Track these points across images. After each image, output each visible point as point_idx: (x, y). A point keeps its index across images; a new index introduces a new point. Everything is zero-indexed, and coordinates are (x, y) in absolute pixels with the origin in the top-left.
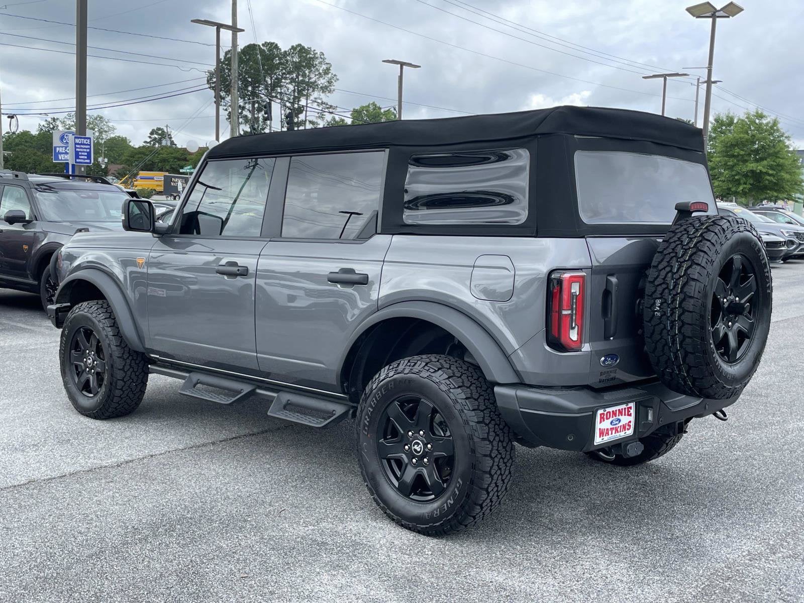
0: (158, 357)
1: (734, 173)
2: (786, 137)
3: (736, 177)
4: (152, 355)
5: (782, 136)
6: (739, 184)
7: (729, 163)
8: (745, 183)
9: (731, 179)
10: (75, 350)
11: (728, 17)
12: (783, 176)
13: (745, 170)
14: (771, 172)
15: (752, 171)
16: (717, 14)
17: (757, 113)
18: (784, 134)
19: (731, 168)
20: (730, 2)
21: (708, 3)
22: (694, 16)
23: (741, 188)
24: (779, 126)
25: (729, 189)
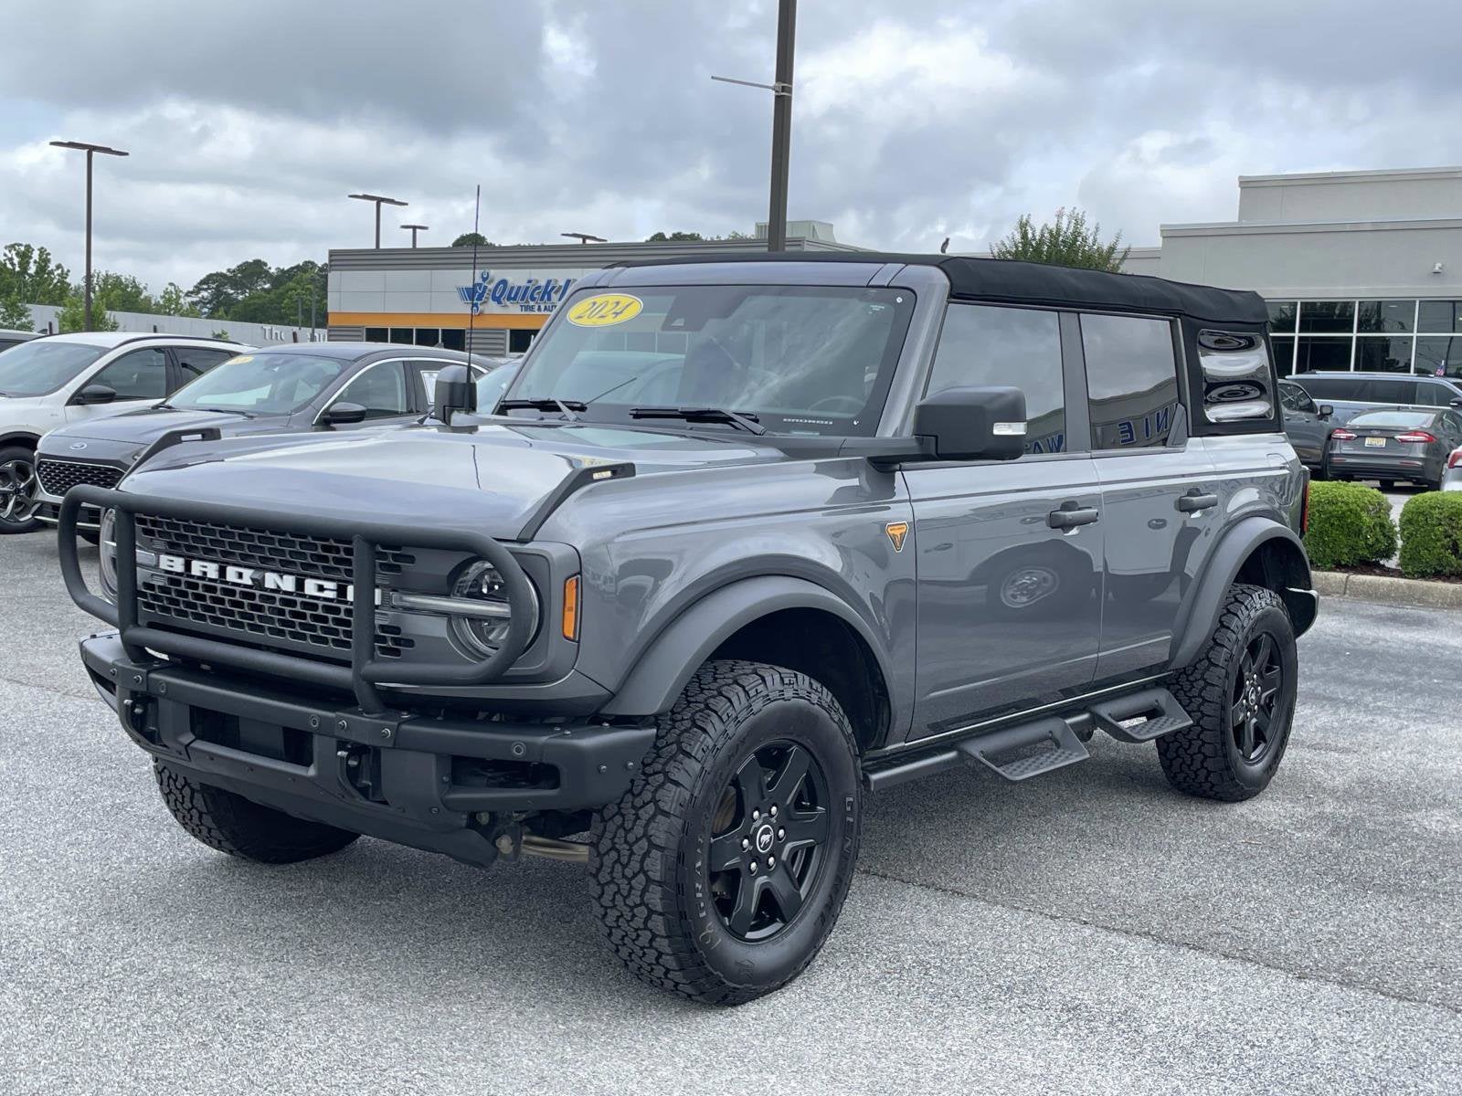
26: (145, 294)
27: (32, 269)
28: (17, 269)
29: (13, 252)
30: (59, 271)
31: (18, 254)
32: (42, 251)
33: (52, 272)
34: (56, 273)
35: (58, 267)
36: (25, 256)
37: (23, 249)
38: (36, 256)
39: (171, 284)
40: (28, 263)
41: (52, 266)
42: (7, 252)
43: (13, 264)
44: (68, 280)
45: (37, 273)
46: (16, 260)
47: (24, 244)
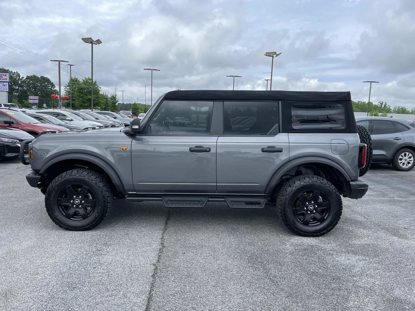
0: (136, 193)
1: (83, 99)
2: (100, 88)
3: (84, 101)
4: (129, 193)
5: (98, 87)
6: (85, 103)
7: (81, 95)
8: (87, 103)
9: (82, 101)
10: (60, 197)
11: (97, 44)
12: (100, 101)
13: (87, 98)
14: (96, 99)
15: (89, 99)
16: (93, 42)
17: (89, 78)
18: (98, 86)
19: (82, 97)
20: (98, 39)
21: (91, 38)
22: (84, 42)
23: (86, 104)
24: (97, 84)
25: (82, 105)
26: (407, 110)
27: (383, 106)
28: (380, 106)
29: (380, 103)
30: (389, 106)
31: (380, 104)
32: (385, 103)
33: (387, 107)
34: (388, 107)
35: (388, 106)
36: (382, 104)
37: (381, 102)
38: (384, 104)
39: (413, 108)
40: (382, 105)
41: (387, 105)
42: (378, 103)
43: (379, 106)
44: (390, 108)
45: (384, 107)
46: (380, 105)
47: (382, 101)
